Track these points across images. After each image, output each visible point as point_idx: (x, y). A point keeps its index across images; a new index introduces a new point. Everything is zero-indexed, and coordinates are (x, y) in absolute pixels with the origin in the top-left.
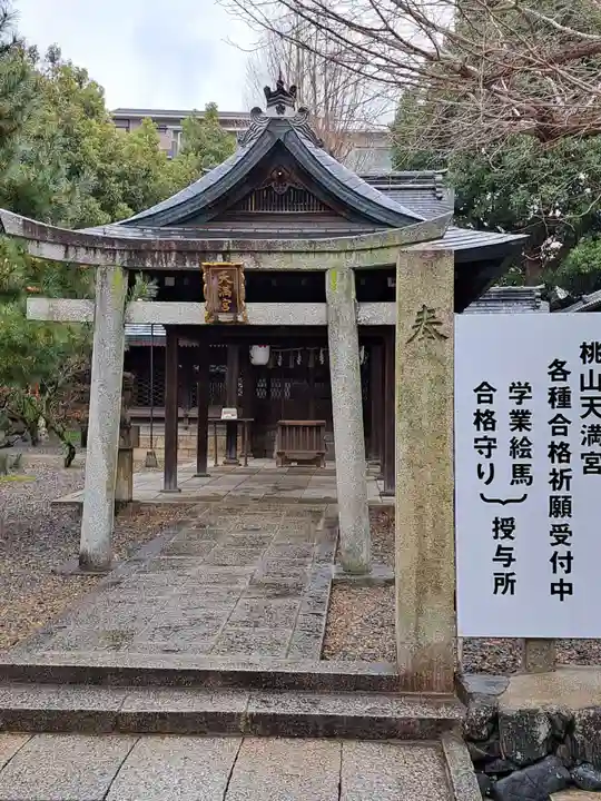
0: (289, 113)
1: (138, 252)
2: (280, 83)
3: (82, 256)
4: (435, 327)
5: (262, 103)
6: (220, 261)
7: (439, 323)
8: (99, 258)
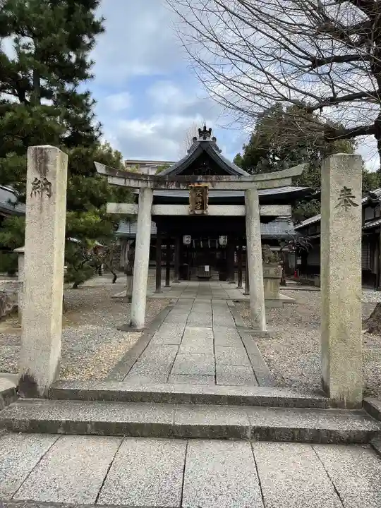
0: (208, 139)
1: (158, 181)
2: (205, 127)
3: (133, 183)
4: (351, 199)
5: (197, 135)
6: (196, 185)
7: (354, 197)
8: (141, 184)
